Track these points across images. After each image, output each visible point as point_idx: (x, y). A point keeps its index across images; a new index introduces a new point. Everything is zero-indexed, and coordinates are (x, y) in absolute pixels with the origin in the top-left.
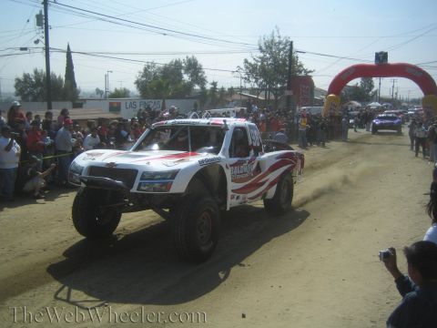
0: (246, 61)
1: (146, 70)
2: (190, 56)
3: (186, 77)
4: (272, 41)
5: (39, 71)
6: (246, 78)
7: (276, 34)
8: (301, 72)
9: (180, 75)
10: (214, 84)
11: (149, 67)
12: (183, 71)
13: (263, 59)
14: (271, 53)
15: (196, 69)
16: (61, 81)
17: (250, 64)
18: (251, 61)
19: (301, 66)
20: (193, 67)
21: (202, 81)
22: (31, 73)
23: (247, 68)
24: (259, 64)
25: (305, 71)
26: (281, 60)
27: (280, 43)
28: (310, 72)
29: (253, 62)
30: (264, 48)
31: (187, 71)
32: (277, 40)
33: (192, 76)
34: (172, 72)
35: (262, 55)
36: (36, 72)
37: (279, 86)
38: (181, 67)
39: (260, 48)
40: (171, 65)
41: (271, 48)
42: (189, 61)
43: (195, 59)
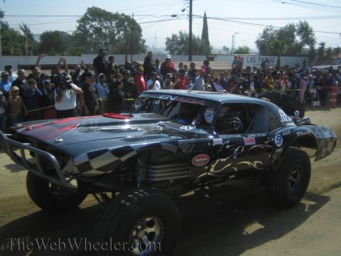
1: (265, 32)
2: (303, 21)
3: (298, 39)
5: (183, 32)
9: (293, 37)
10: (323, 44)
11: (267, 29)
12: (295, 33)
15: (307, 31)
16: (199, 40)
20: (305, 30)
21: (311, 42)
22: (178, 34)
31: (299, 33)
33: (303, 37)
34: (287, 34)
36: (181, 33)
38: (295, 30)
40: (285, 28)
42: (301, 24)
43: (306, 24)
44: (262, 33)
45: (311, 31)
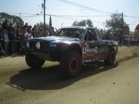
0: (107, 21)
1: (74, 23)
2: (88, 19)
4: (115, 14)
5: (42, 22)
6: (106, 26)
7: (117, 12)
8: (125, 25)
11: (75, 22)
12: (86, 24)
13: (112, 20)
14: (115, 18)
16: (48, 26)
17: (108, 21)
18: (108, 20)
19: (125, 23)
20: (89, 22)
22: (39, 23)
23: (107, 23)
24: (111, 21)
25: (126, 25)
26: (118, 20)
27: (118, 15)
28: (128, 25)
29: (109, 21)
30: (113, 17)
31: (87, 24)
32: (117, 14)
33: (89, 25)
34: (82, 23)
35: (112, 19)
36: (40, 23)
37: (117, 29)
38: (85, 22)
39: (111, 17)
41: (115, 17)
43: (90, 20)
44: (73, 23)
45: (92, 23)
